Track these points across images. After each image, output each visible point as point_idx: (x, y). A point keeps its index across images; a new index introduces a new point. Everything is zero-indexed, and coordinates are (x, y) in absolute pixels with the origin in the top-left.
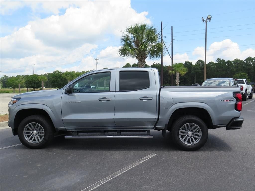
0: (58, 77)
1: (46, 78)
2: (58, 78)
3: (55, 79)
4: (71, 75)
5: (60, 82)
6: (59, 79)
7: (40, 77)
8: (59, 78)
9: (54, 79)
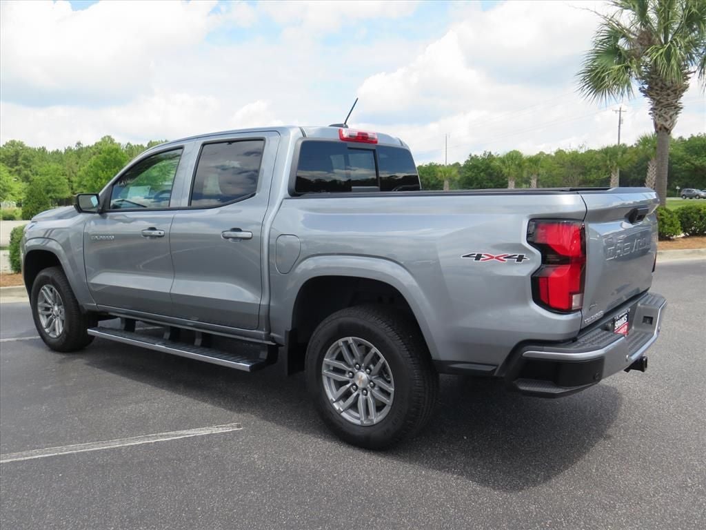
0: (481, 170)
1: (454, 172)
2: (481, 172)
3: (474, 174)
4: (517, 162)
5: (487, 183)
6: (482, 174)
7: (441, 169)
8: (483, 171)
9: (469, 174)
